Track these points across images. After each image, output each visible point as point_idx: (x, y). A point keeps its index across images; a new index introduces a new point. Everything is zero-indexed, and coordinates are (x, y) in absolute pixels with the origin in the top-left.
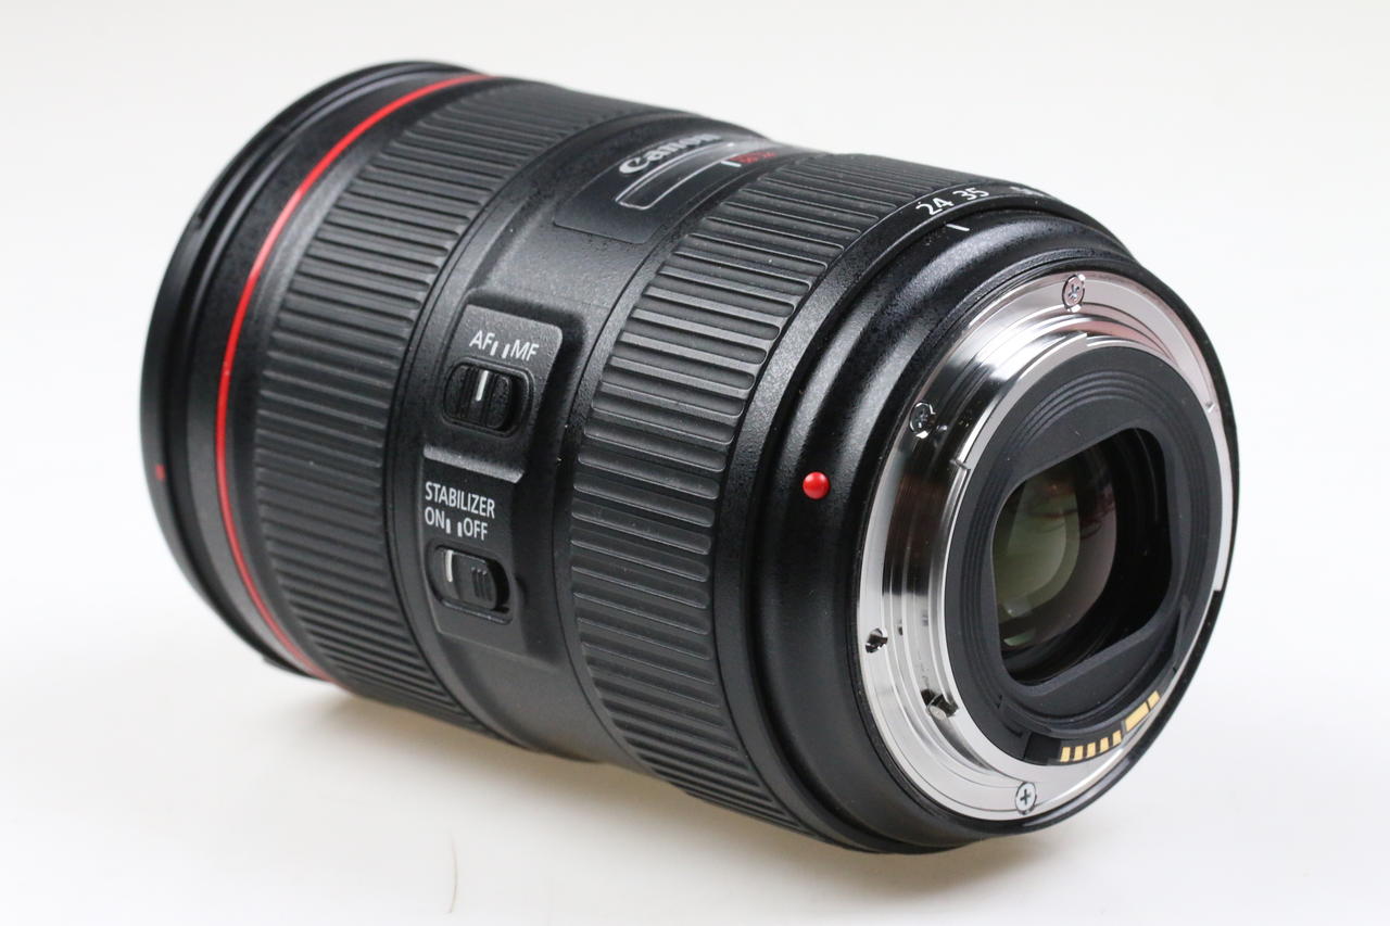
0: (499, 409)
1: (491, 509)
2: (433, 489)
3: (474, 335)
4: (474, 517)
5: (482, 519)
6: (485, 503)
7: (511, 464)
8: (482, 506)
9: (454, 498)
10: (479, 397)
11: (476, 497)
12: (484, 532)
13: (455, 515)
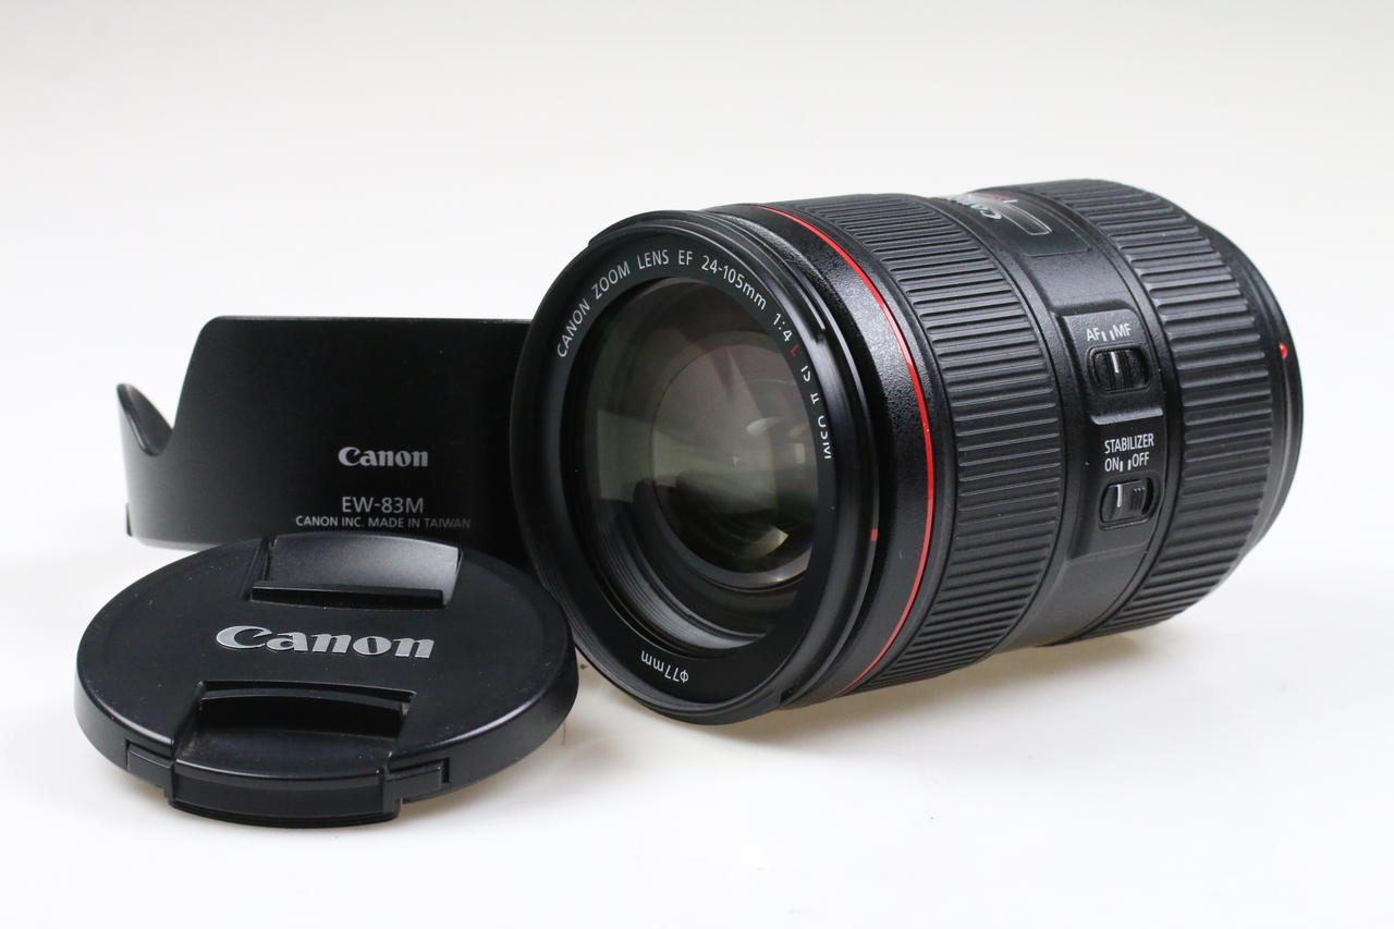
0: (1136, 371)
1: (1150, 440)
2: (1110, 444)
3: (1086, 334)
4: (1138, 451)
5: (1144, 450)
6: (1147, 438)
7: (1151, 404)
8: (1145, 441)
9: (1124, 444)
10: (1117, 371)
11: (1140, 436)
12: (1147, 458)
13: (1125, 456)
